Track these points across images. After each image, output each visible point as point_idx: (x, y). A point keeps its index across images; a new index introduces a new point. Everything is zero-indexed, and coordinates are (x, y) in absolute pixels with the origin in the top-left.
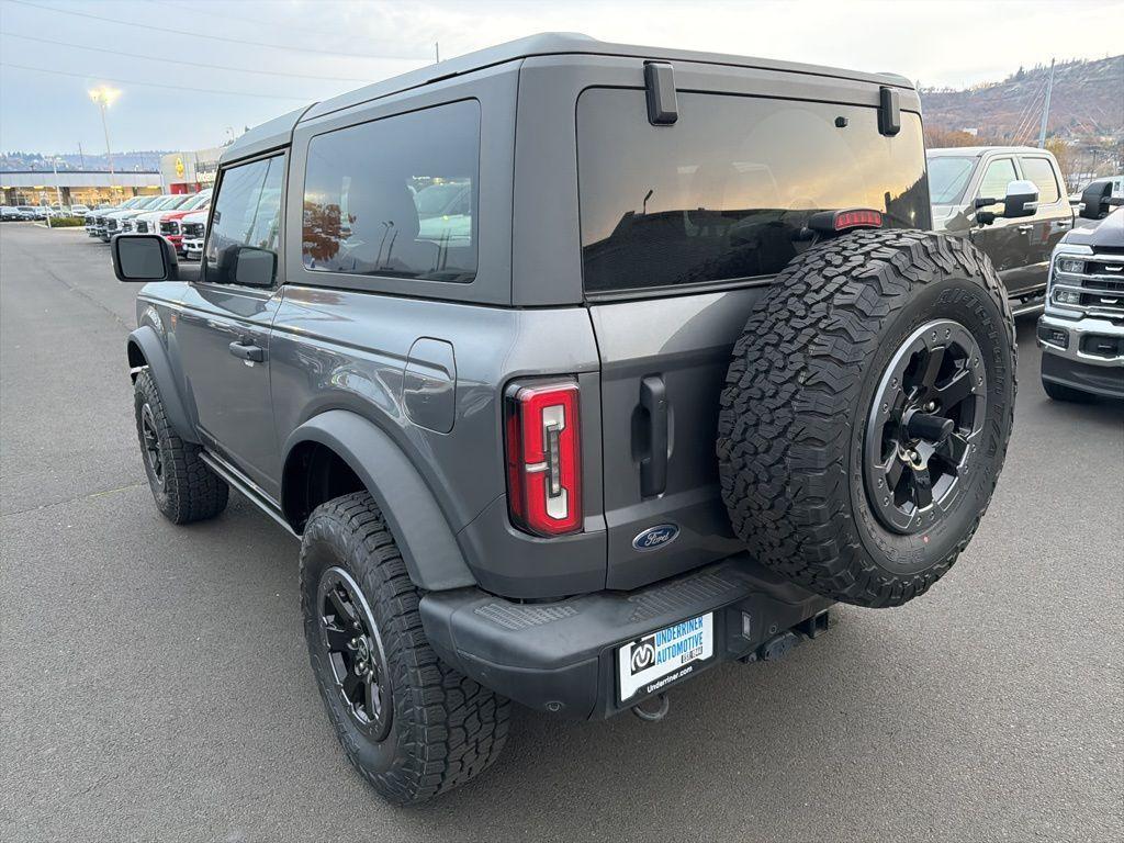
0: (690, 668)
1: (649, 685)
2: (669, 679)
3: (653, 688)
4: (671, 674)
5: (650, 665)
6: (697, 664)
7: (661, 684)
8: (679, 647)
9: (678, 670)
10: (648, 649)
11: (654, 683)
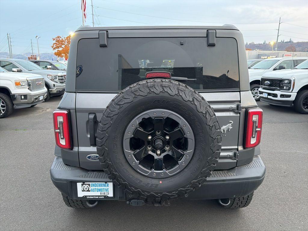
0: (103, 197)
1: (88, 196)
2: (95, 197)
3: (89, 197)
4: (96, 196)
5: (88, 191)
6: (106, 197)
7: (92, 197)
8: (100, 190)
9: (99, 196)
10: (87, 187)
11: (90, 196)
